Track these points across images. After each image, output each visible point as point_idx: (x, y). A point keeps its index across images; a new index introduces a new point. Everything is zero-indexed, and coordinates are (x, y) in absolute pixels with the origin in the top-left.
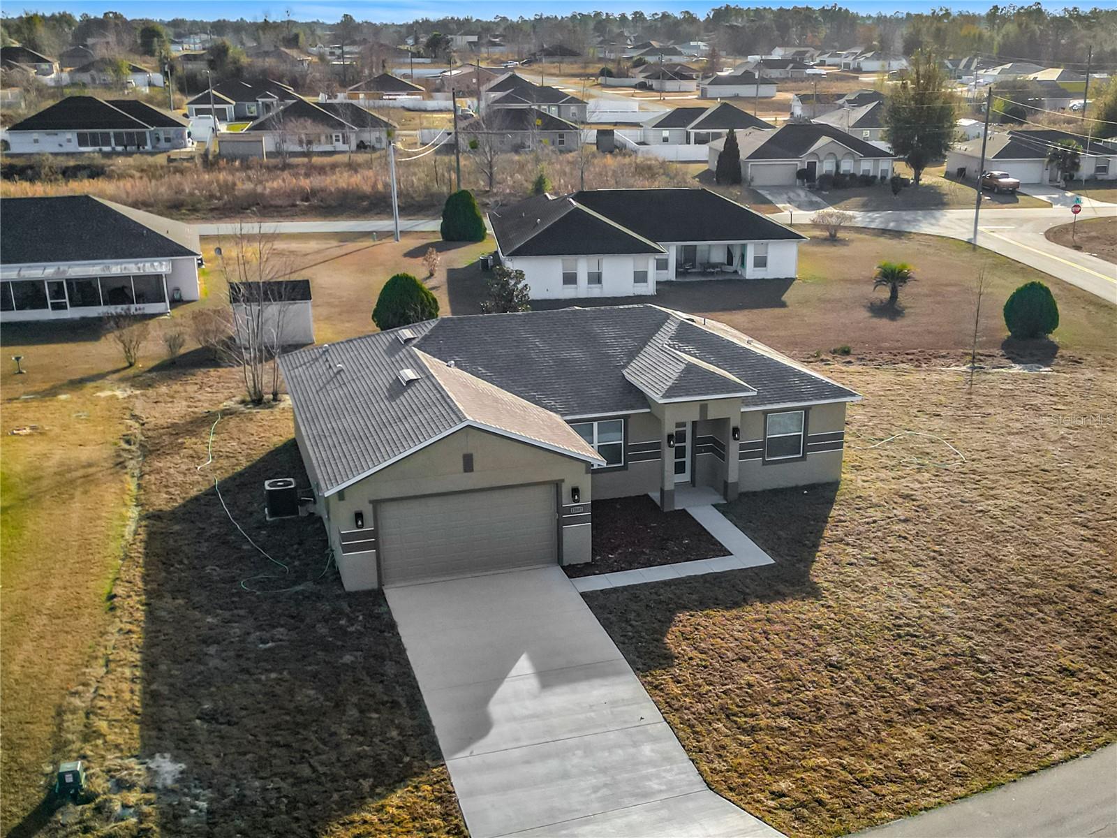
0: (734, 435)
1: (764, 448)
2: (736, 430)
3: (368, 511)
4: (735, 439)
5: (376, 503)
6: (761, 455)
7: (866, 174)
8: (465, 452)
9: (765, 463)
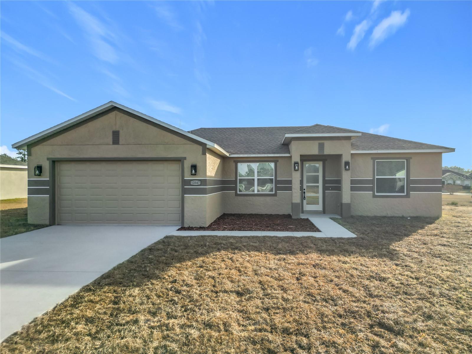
0: (345, 167)
1: (373, 184)
2: (347, 163)
3: (46, 166)
4: (346, 170)
5: (54, 162)
6: (372, 189)
7: (467, 185)
8: (114, 129)
9: (374, 196)
